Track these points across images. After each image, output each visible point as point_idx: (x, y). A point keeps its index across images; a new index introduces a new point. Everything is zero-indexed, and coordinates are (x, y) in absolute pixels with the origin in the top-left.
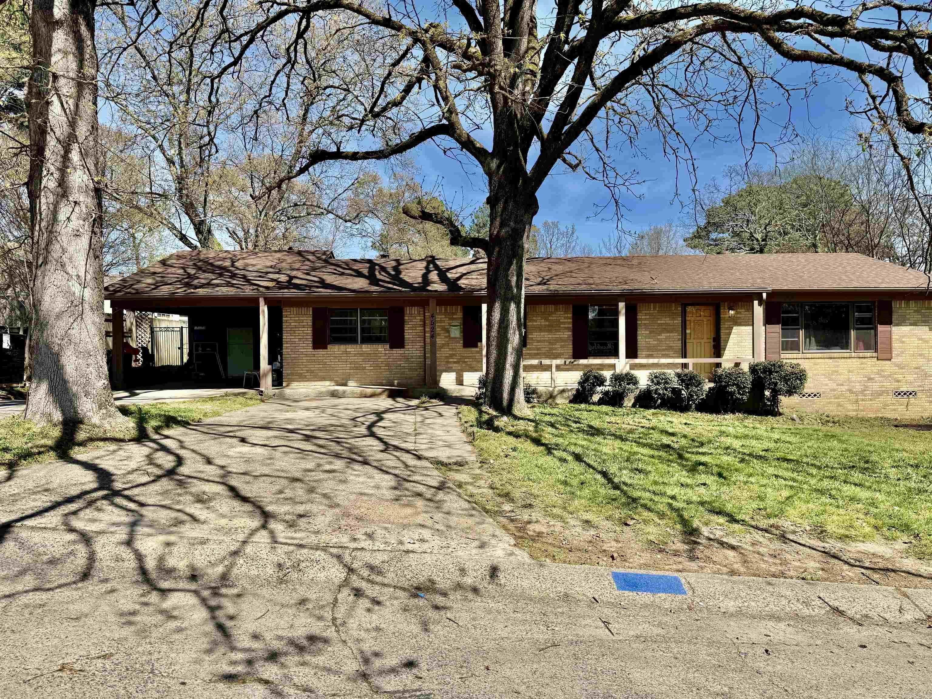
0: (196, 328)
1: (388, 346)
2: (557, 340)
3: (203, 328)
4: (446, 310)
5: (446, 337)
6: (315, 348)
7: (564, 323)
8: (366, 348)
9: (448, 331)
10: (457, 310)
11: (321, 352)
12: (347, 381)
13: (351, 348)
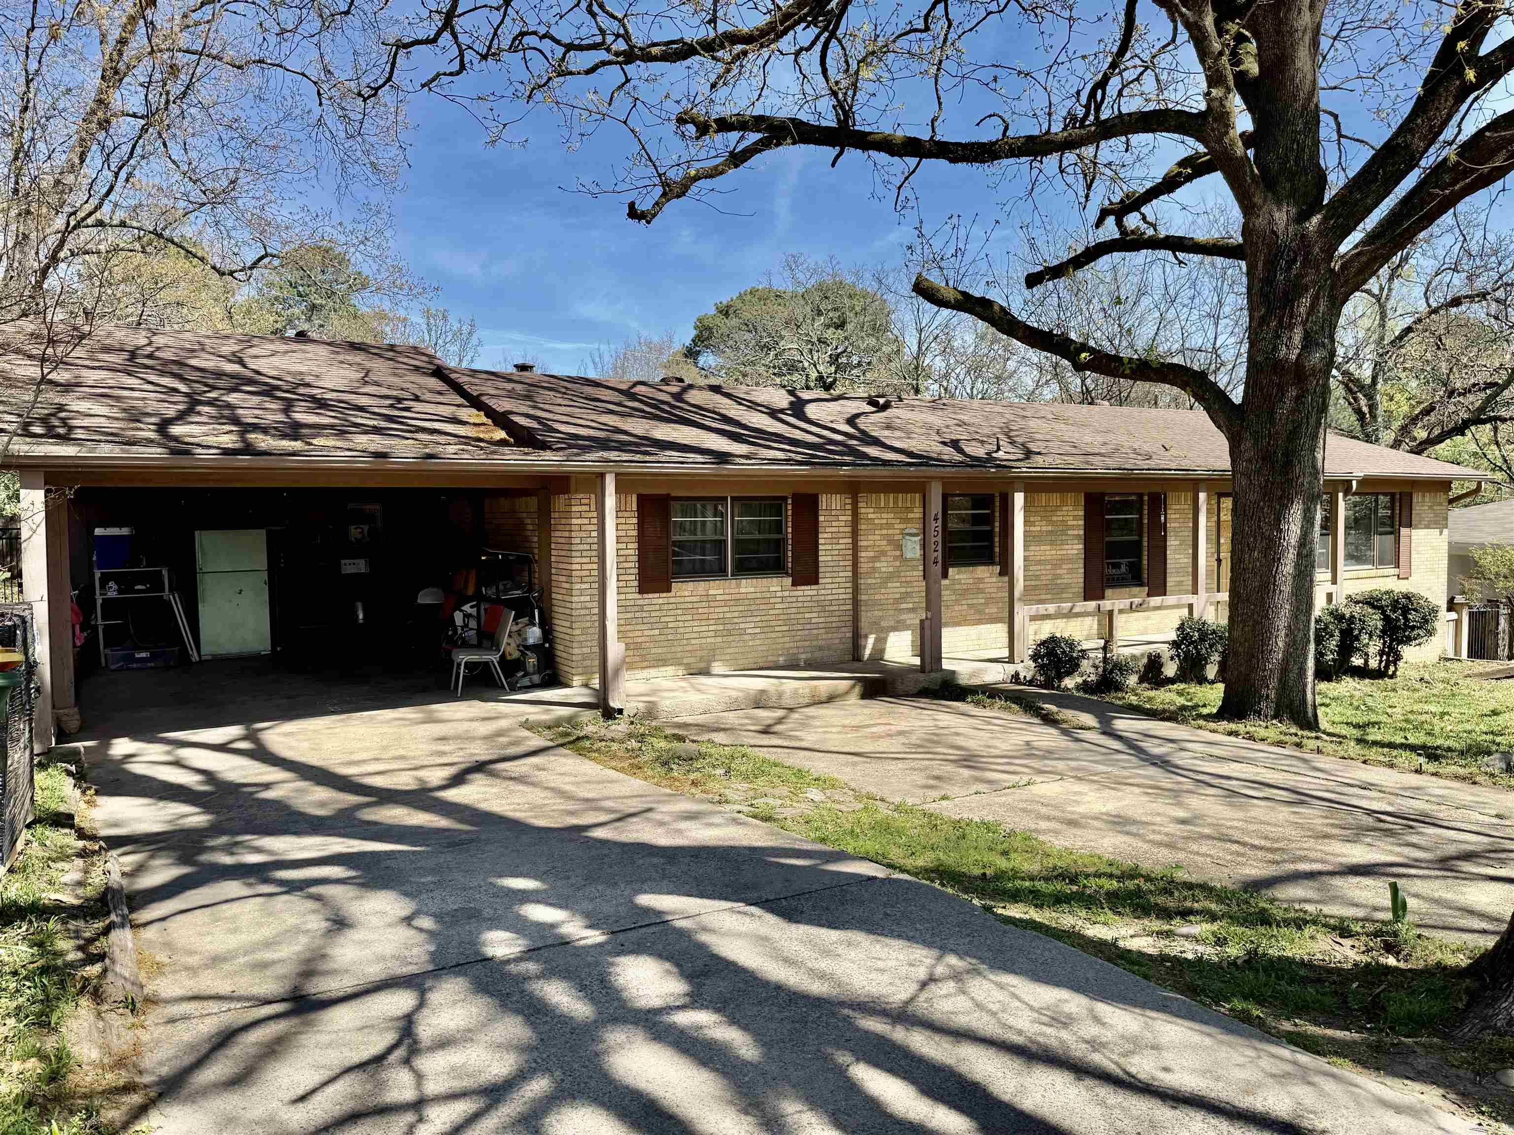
0: (98, 531)
1: (788, 581)
2: (1062, 560)
3: (125, 531)
4: (896, 501)
5: (896, 558)
6: (642, 590)
7: (1073, 527)
8: (748, 586)
9: (899, 547)
10: (913, 501)
11: (657, 599)
12: (709, 662)
13: (716, 588)
